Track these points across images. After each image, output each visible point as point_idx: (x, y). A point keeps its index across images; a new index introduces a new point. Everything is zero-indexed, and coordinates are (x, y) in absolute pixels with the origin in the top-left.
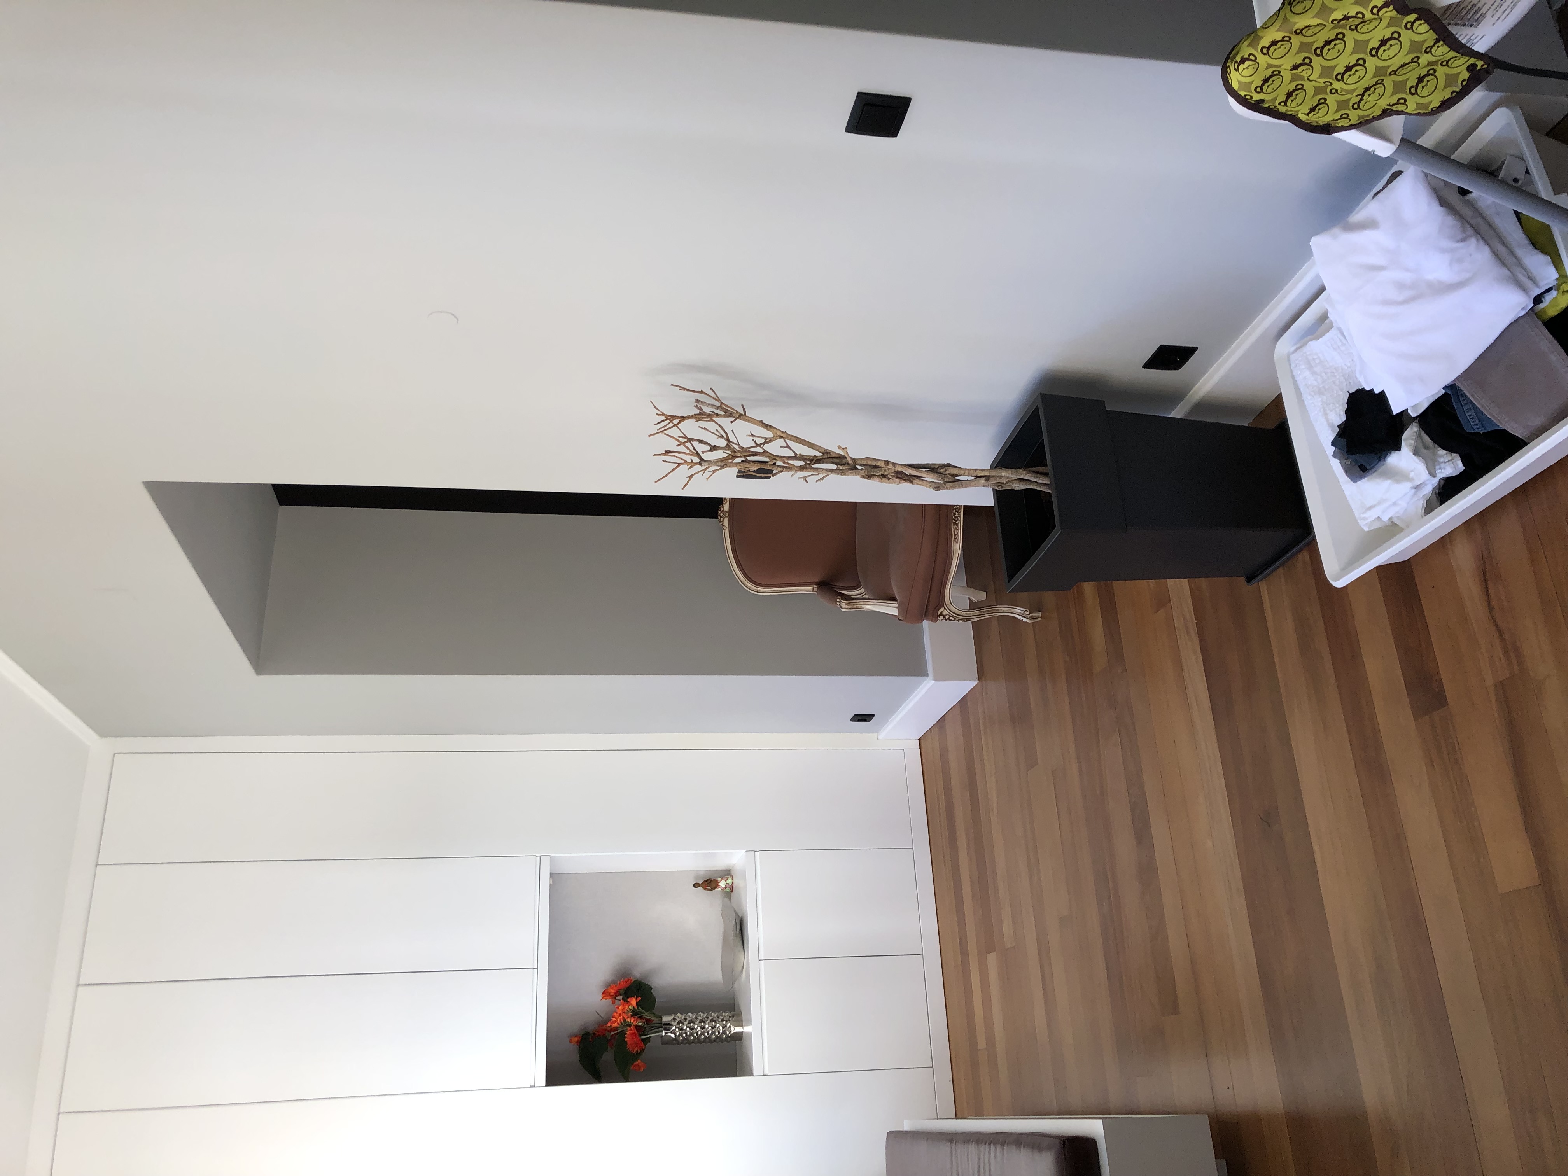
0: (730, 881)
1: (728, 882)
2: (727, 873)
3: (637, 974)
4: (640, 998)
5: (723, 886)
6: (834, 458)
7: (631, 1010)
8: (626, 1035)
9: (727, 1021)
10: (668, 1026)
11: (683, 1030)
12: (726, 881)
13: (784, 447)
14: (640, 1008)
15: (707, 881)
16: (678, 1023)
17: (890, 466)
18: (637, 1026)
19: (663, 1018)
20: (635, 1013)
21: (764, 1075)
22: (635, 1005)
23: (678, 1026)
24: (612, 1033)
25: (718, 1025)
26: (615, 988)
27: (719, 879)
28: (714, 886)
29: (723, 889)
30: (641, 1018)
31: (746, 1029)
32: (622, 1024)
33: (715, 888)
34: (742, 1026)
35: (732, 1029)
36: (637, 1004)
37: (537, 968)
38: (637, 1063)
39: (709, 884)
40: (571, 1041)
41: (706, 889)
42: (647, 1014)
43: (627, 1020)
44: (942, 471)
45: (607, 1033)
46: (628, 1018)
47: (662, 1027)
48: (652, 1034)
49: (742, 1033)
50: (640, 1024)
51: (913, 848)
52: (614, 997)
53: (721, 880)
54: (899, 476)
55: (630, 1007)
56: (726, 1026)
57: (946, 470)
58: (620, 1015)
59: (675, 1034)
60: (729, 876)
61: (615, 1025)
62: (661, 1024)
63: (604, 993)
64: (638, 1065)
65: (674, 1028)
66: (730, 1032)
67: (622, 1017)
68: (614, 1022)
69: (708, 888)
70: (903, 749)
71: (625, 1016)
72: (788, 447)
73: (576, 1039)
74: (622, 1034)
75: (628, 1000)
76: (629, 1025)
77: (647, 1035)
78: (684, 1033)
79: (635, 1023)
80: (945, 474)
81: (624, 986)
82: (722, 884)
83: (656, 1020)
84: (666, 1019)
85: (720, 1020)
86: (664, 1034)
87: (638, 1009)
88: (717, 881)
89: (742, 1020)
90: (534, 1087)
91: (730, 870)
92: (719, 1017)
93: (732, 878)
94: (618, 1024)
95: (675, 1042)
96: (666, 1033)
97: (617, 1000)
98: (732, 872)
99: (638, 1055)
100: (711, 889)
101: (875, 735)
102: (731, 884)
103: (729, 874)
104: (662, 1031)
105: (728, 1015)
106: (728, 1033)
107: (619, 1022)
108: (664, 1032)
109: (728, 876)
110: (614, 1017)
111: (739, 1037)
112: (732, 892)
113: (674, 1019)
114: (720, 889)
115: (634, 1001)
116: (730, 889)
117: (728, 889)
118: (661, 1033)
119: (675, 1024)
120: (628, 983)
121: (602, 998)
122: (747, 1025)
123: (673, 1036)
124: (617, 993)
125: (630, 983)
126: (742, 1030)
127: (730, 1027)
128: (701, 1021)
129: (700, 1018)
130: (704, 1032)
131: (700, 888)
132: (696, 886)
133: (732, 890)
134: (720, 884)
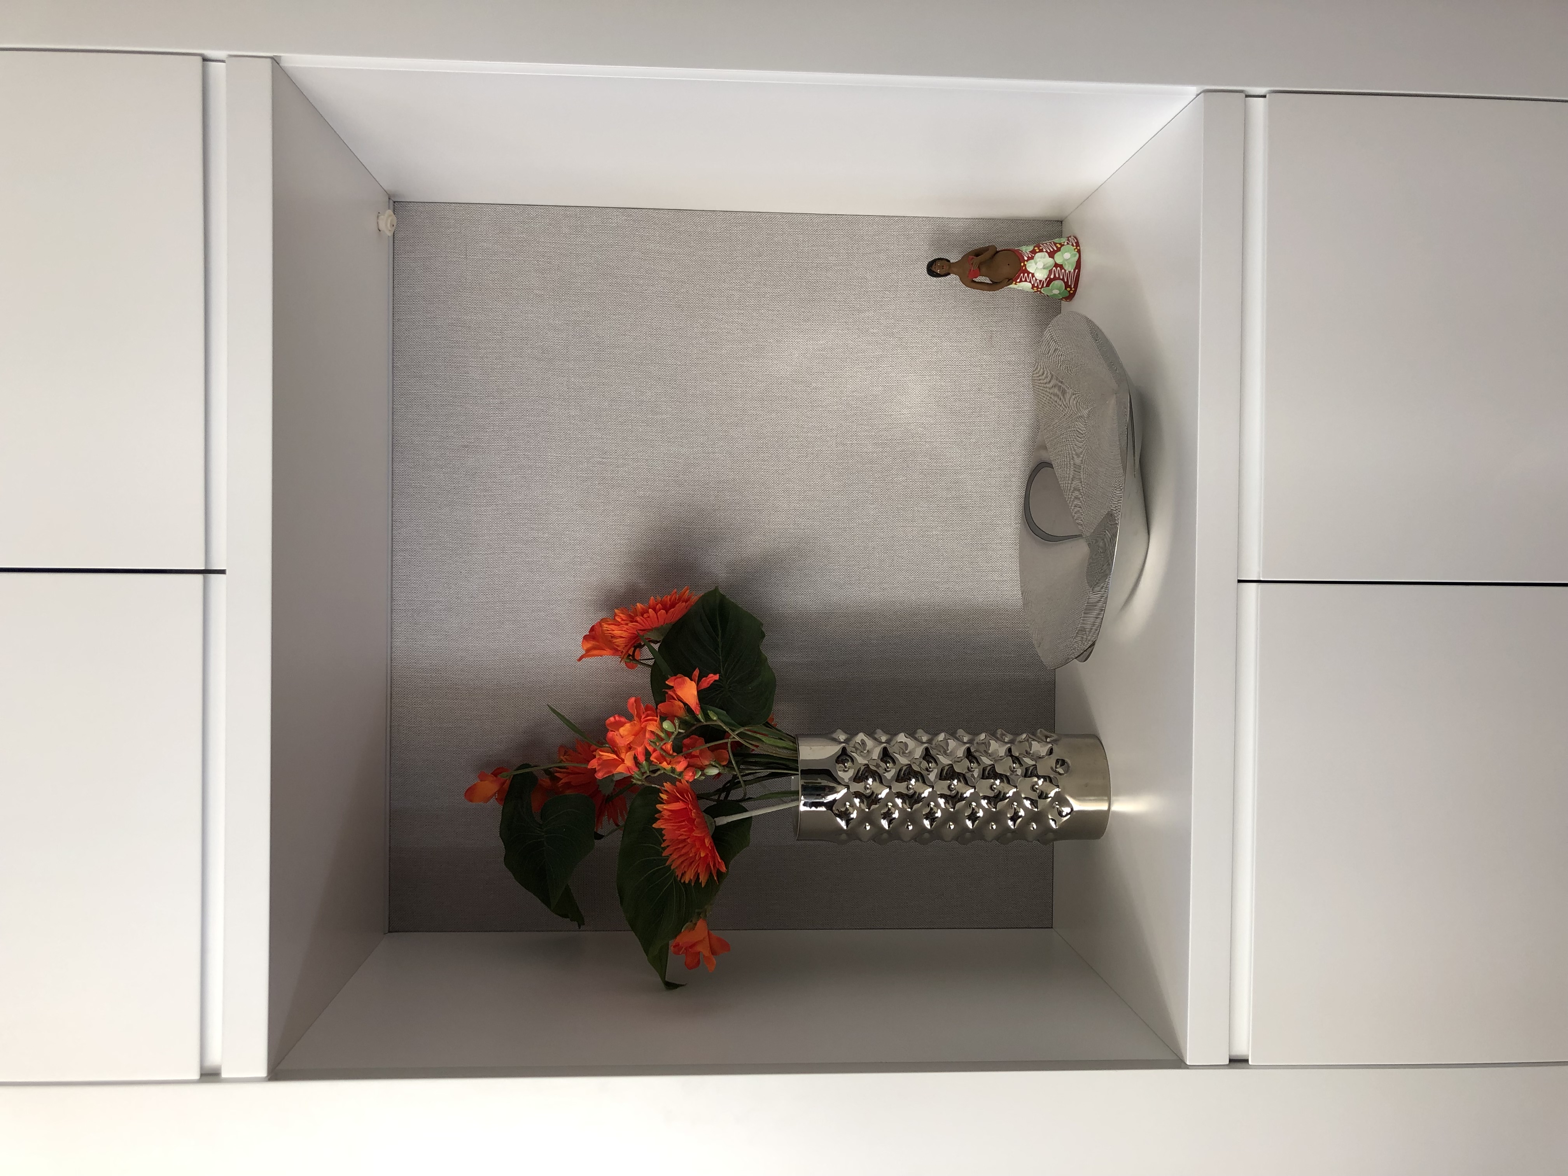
0: (1067, 255)
1: (1059, 258)
4: (713, 677)
5: (1041, 275)
7: (669, 734)
8: (656, 812)
9: (1048, 779)
10: (820, 778)
11: (878, 799)
12: (1051, 255)
14: (715, 712)
15: (977, 253)
16: (859, 778)
19: (803, 747)
23: (858, 787)
25: (1013, 790)
27: (1026, 250)
28: (1006, 271)
29: (1038, 287)
31: (1122, 806)
32: (645, 768)
33: (1011, 280)
34: (1104, 793)
35: (1065, 804)
36: (702, 695)
41: (971, 283)
42: (738, 733)
43: (664, 757)
47: (797, 781)
48: (758, 806)
50: (714, 772)
52: (625, 651)
53: (1034, 252)
56: (1044, 791)
58: (628, 747)
59: (848, 813)
62: (795, 770)
63: (592, 633)
65: (844, 789)
66: (1061, 812)
67: (636, 751)
69: (980, 279)
71: (647, 751)
73: (494, 785)
75: (672, 682)
76: (671, 776)
78: (881, 813)
79: (695, 771)
81: (664, 619)
84: (812, 752)
86: (802, 811)
87: (707, 717)
89: (1105, 773)
90: (223, 1078)
91: (1061, 222)
93: (1078, 244)
96: (807, 807)
98: (1074, 228)
100: (995, 285)
102: (1070, 268)
104: (797, 797)
105: (1051, 752)
106: (1050, 819)
108: (803, 800)
109: (1056, 240)
111: (1090, 833)
112: (1070, 297)
113: (843, 757)
114: (1026, 286)
116: (1067, 285)
117: (1057, 288)
118: (794, 805)
119: (846, 776)
120: (673, 605)
121: (588, 653)
122: (1133, 790)
123: (843, 824)
124: (636, 643)
125: (680, 610)
126: (1103, 806)
127: (1061, 800)
128: (948, 774)
129: (944, 761)
130: (957, 813)
131: (953, 279)
132: (937, 268)
133: (1071, 288)
134: (1031, 267)
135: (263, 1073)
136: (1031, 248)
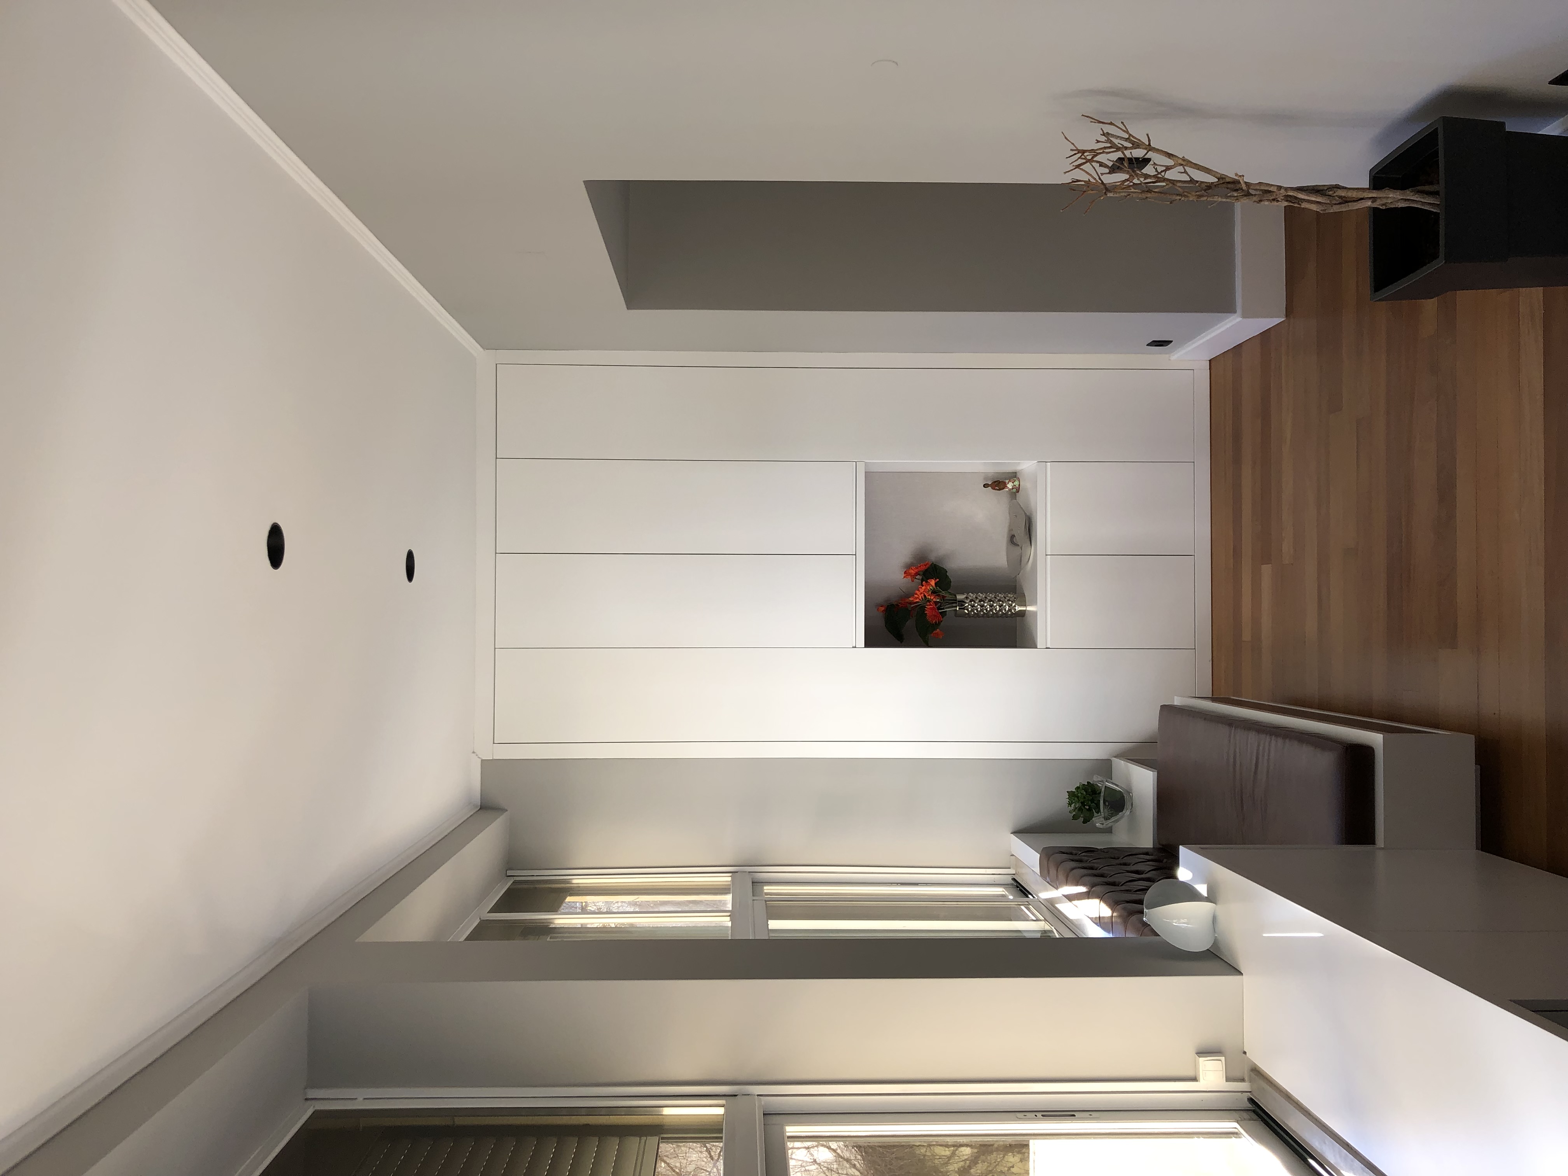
1: (1015, 483)
2: (1014, 476)
3: (933, 558)
4: (938, 580)
5: (1011, 487)
6: (1229, 183)
7: (931, 589)
8: (926, 609)
9: (1012, 601)
10: (961, 603)
11: (975, 606)
12: (1013, 483)
13: (1182, 173)
14: (938, 588)
15: (995, 482)
16: (971, 601)
17: (1282, 191)
18: (936, 603)
19: (957, 596)
20: (934, 592)
21: (1046, 648)
22: (934, 585)
23: (970, 603)
24: (912, 606)
25: (1004, 604)
26: (915, 570)
27: (1007, 481)
29: (1010, 490)
30: (939, 595)
31: (1029, 608)
32: (923, 600)
33: (1003, 489)
34: (1025, 606)
35: (1017, 608)
36: (935, 584)
37: (855, 555)
38: (937, 632)
39: (997, 484)
40: (878, 610)
41: (994, 489)
42: (943, 592)
43: (927, 597)
44: (1331, 193)
45: (908, 605)
46: (928, 596)
47: (956, 603)
48: (946, 608)
49: (1025, 611)
50: (938, 600)
51: (1194, 462)
52: (913, 577)
53: (1009, 482)
54: (1289, 199)
55: (931, 587)
56: (1011, 605)
57: (1335, 192)
58: (921, 593)
59: (968, 610)
60: (1016, 479)
61: (918, 600)
62: (956, 600)
63: (905, 573)
64: (937, 634)
65: (967, 604)
66: (1015, 609)
67: (923, 595)
68: (916, 598)
69: (996, 488)
70: (1193, 370)
71: (926, 594)
72: (1185, 172)
73: (883, 609)
74: (923, 608)
75: (928, 581)
76: (929, 601)
77: (943, 609)
78: (976, 610)
79: (934, 600)
80: (1333, 196)
81: (923, 568)
82: (1010, 486)
83: (948, 597)
84: (960, 597)
85: (1006, 600)
86: (958, 609)
88: (1005, 483)
89: (1025, 601)
90: (855, 647)
91: (1016, 473)
92: (1005, 598)
93: (1019, 480)
94: (920, 599)
95: (967, 616)
96: (959, 608)
97: (916, 578)
98: (1018, 475)
99: (937, 625)
100: (1000, 490)
101: (1167, 355)
102: (1017, 486)
103: (1016, 477)
104: (956, 607)
105: (1013, 596)
106: (1013, 611)
107: (920, 598)
108: (958, 607)
109: (1014, 479)
110: (916, 594)
111: (1022, 614)
112: (1018, 492)
113: (967, 598)
114: (1008, 490)
115: (933, 582)
117: (1014, 490)
118: (955, 608)
119: (967, 602)
120: (925, 566)
121: (904, 577)
122: (1030, 605)
123: (966, 611)
124: (917, 574)
125: (928, 566)
126: (1025, 609)
127: (1015, 606)
128: (990, 601)
129: (989, 598)
130: (992, 609)
131: (990, 488)
132: (985, 486)
133: (1018, 491)
134: (1008, 486)
135: (864, 646)
136: (1008, 481)
